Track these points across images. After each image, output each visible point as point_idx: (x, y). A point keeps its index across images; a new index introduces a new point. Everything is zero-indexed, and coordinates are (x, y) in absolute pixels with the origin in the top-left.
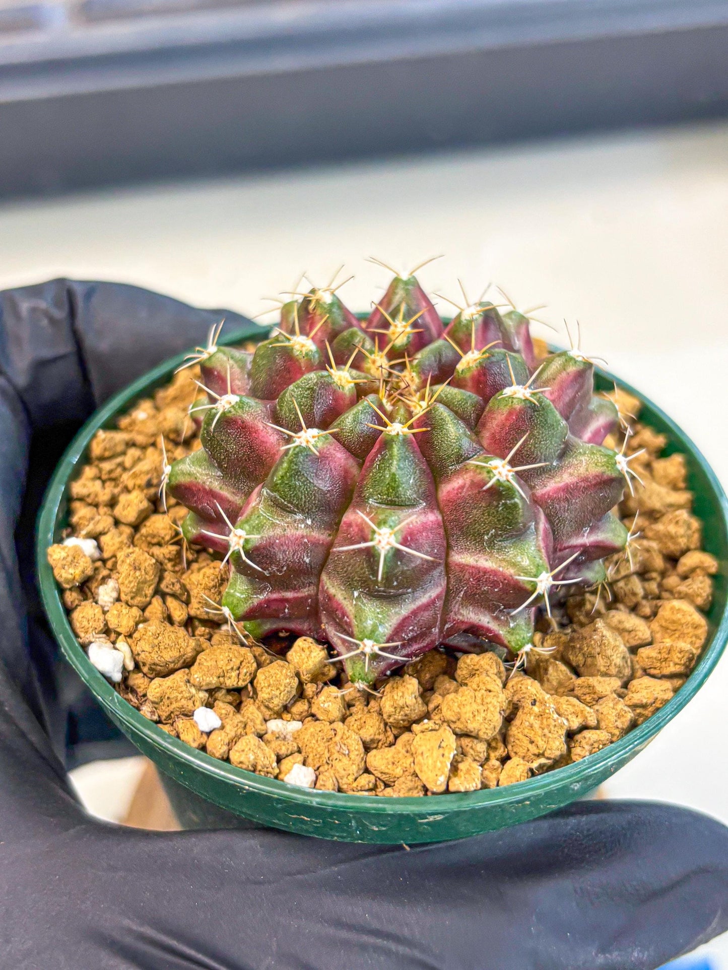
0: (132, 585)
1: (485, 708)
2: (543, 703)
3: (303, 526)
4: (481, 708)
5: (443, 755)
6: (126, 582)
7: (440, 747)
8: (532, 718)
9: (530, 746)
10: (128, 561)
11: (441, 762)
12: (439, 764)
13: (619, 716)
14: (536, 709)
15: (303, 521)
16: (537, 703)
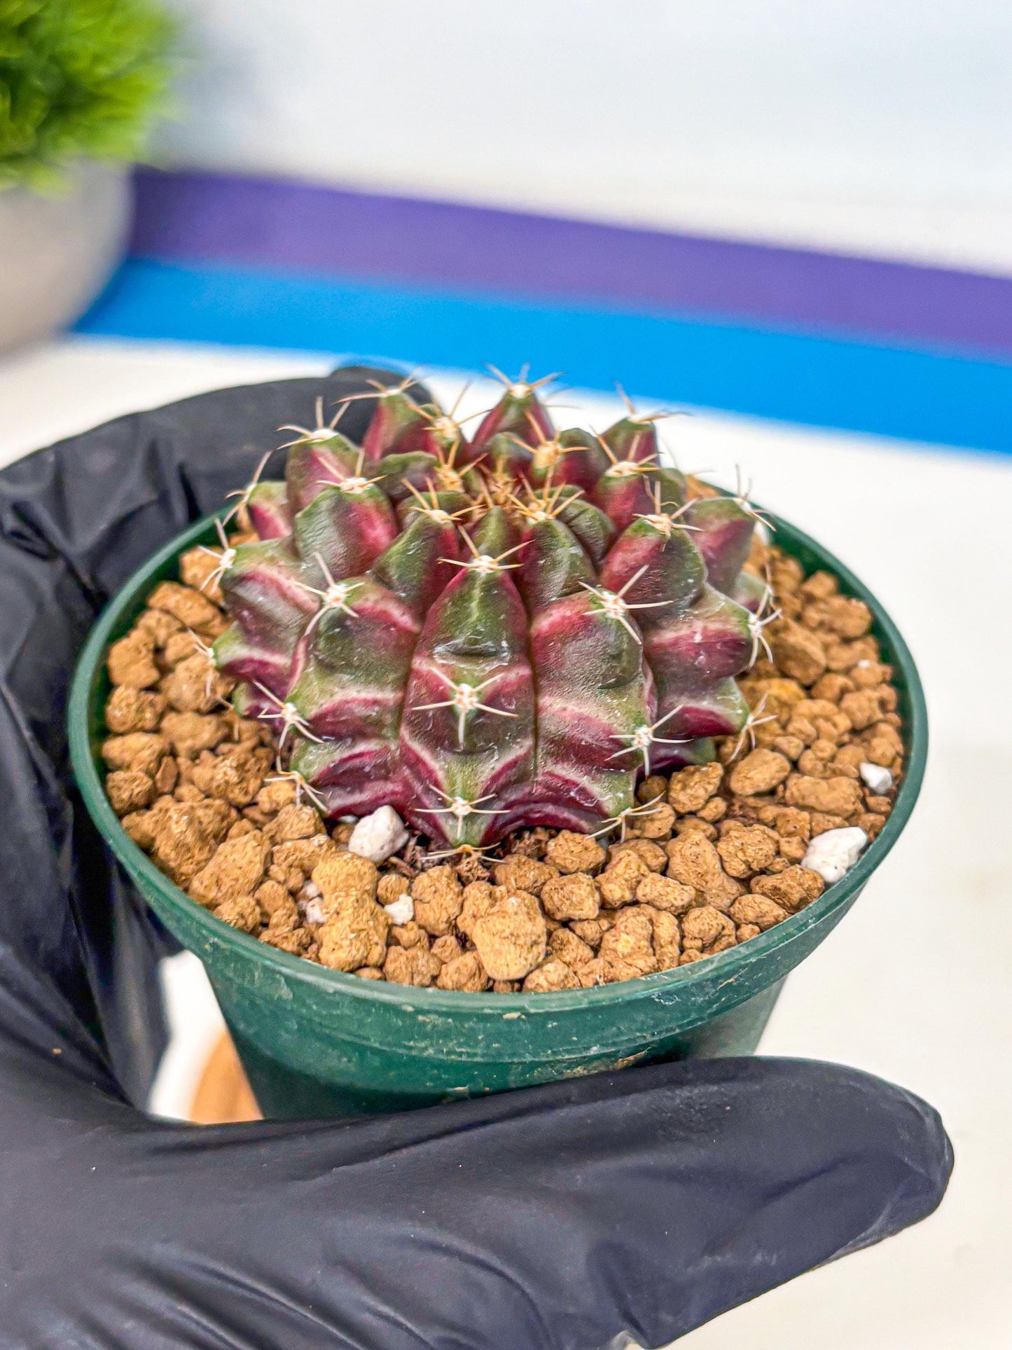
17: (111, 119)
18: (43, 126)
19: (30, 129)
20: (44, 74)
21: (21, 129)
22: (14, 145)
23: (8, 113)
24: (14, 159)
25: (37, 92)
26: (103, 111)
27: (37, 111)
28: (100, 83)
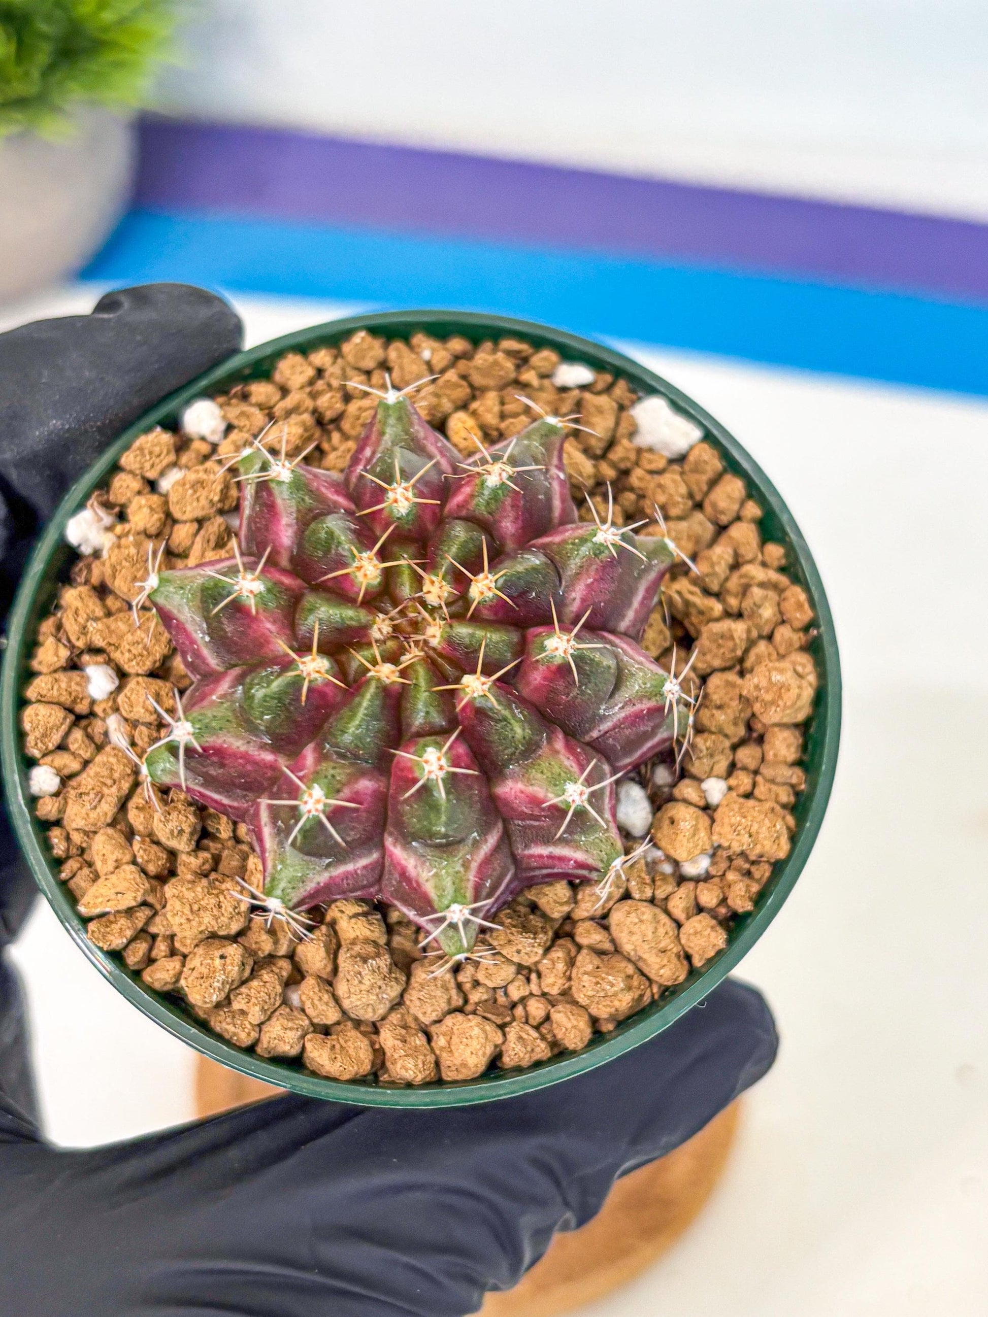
5: (108, 901)
7: (117, 894)
17: (119, 65)
18: (49, 70)
19: (35, 74)
20: (48, 19)
21: (27, 74)
22: (19, 89)
23: (13, 58)
24: (21, 103)
25: (45, 37)
26: (111, 56)
27: (43, 55)
28: (105, 29)
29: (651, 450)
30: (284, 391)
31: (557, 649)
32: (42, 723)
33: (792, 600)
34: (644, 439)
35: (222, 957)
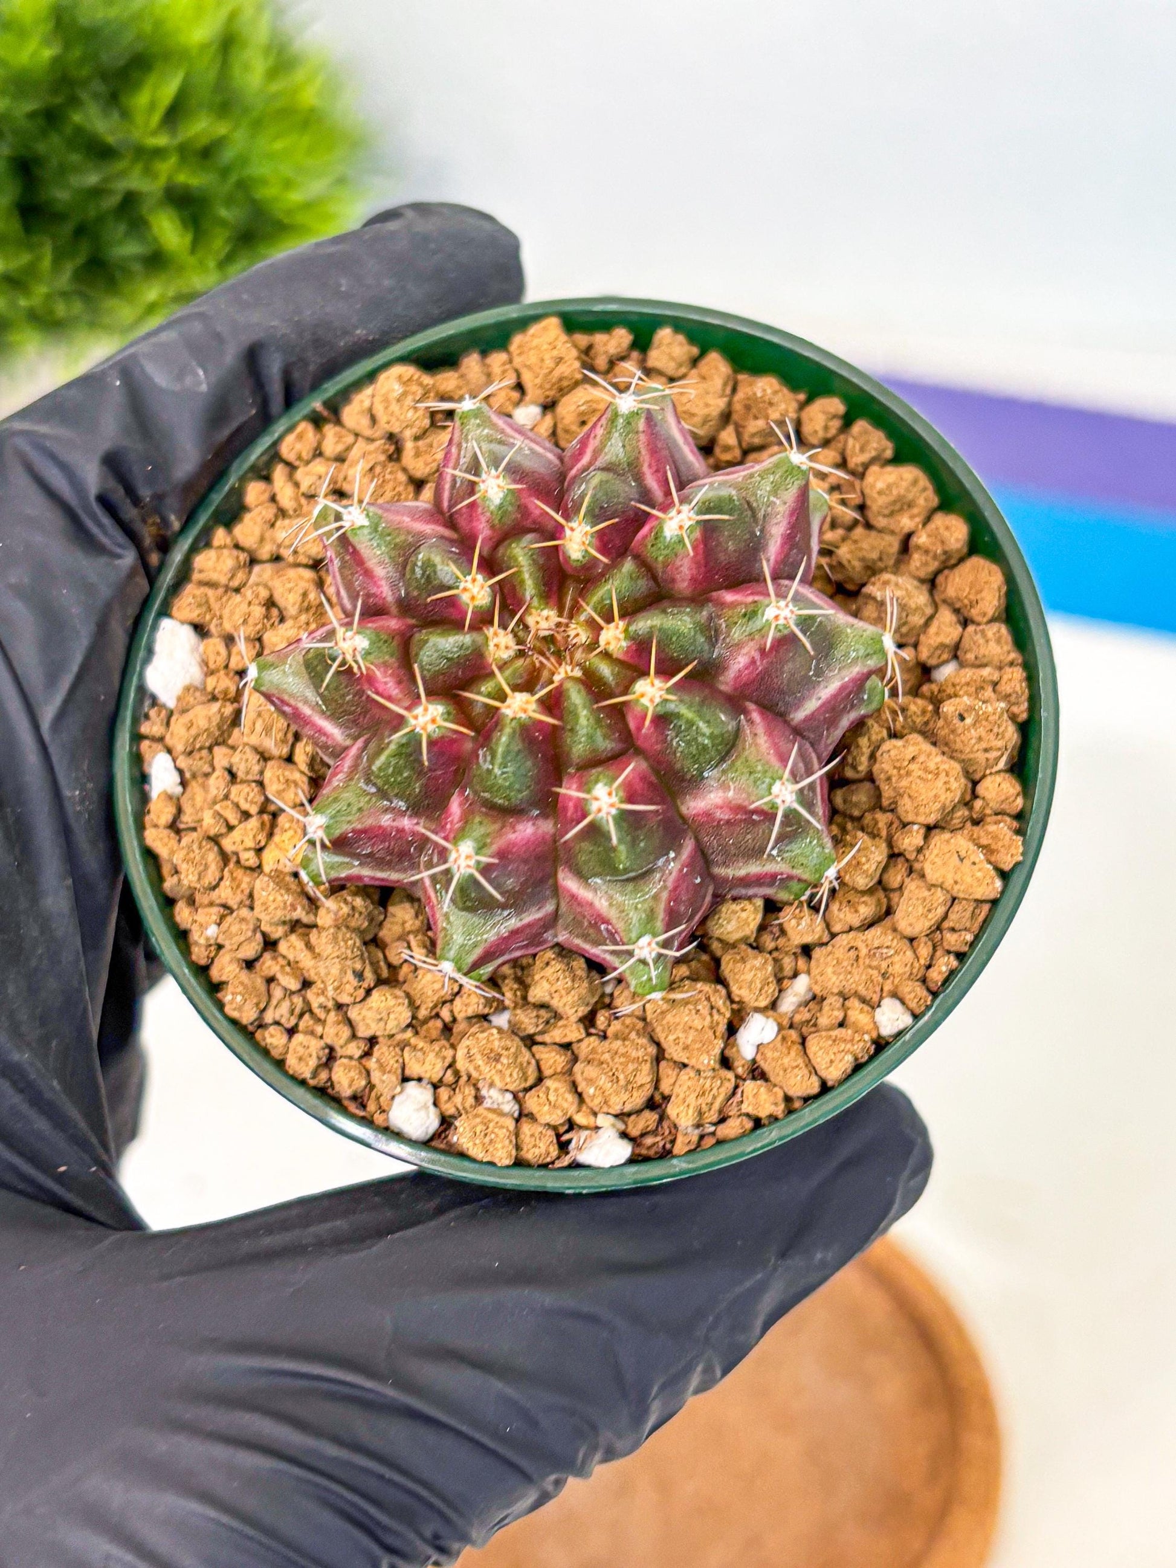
0: (515, 1075)
1: (944, 774)
2: (970, 709)
3: (672, 864)
4: (943, 777)
5: (974, 863)
6: (508, 1080)
7: (962, 860)
8: (973, 731)
9: (987, 755)
10: (480, 1063)
11: (980, 870)
12: (979, 874)
13: (998, 641)
14: (969, 721)
15: (668, 861)
16: (966, 715)
18: (226, 260)
19: (211, 264)
20: (229, 201)
21: (202, 263)
22: (194, 281)
27: (220, 241)
29: (205, 663)
30: (331, 1057)
31: (499, 486)
32: (835, 1049)
33: (298, 446)
34: (195, 674)
35: (962, 718)
